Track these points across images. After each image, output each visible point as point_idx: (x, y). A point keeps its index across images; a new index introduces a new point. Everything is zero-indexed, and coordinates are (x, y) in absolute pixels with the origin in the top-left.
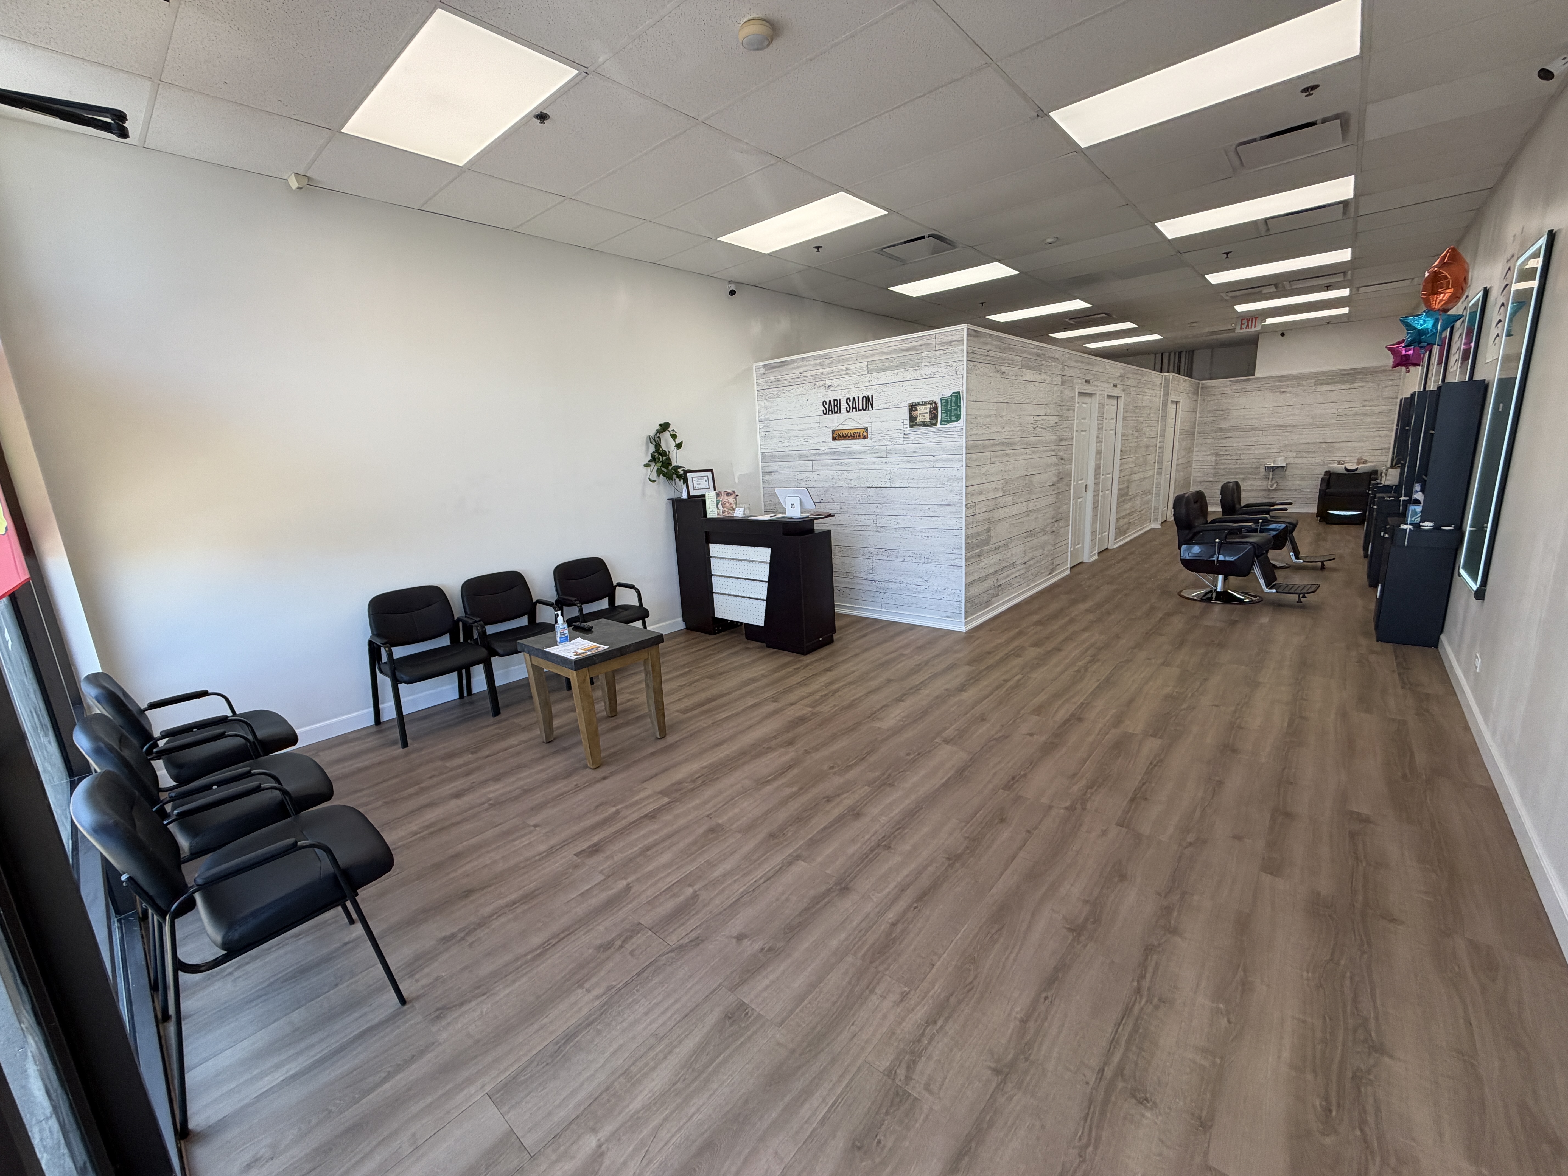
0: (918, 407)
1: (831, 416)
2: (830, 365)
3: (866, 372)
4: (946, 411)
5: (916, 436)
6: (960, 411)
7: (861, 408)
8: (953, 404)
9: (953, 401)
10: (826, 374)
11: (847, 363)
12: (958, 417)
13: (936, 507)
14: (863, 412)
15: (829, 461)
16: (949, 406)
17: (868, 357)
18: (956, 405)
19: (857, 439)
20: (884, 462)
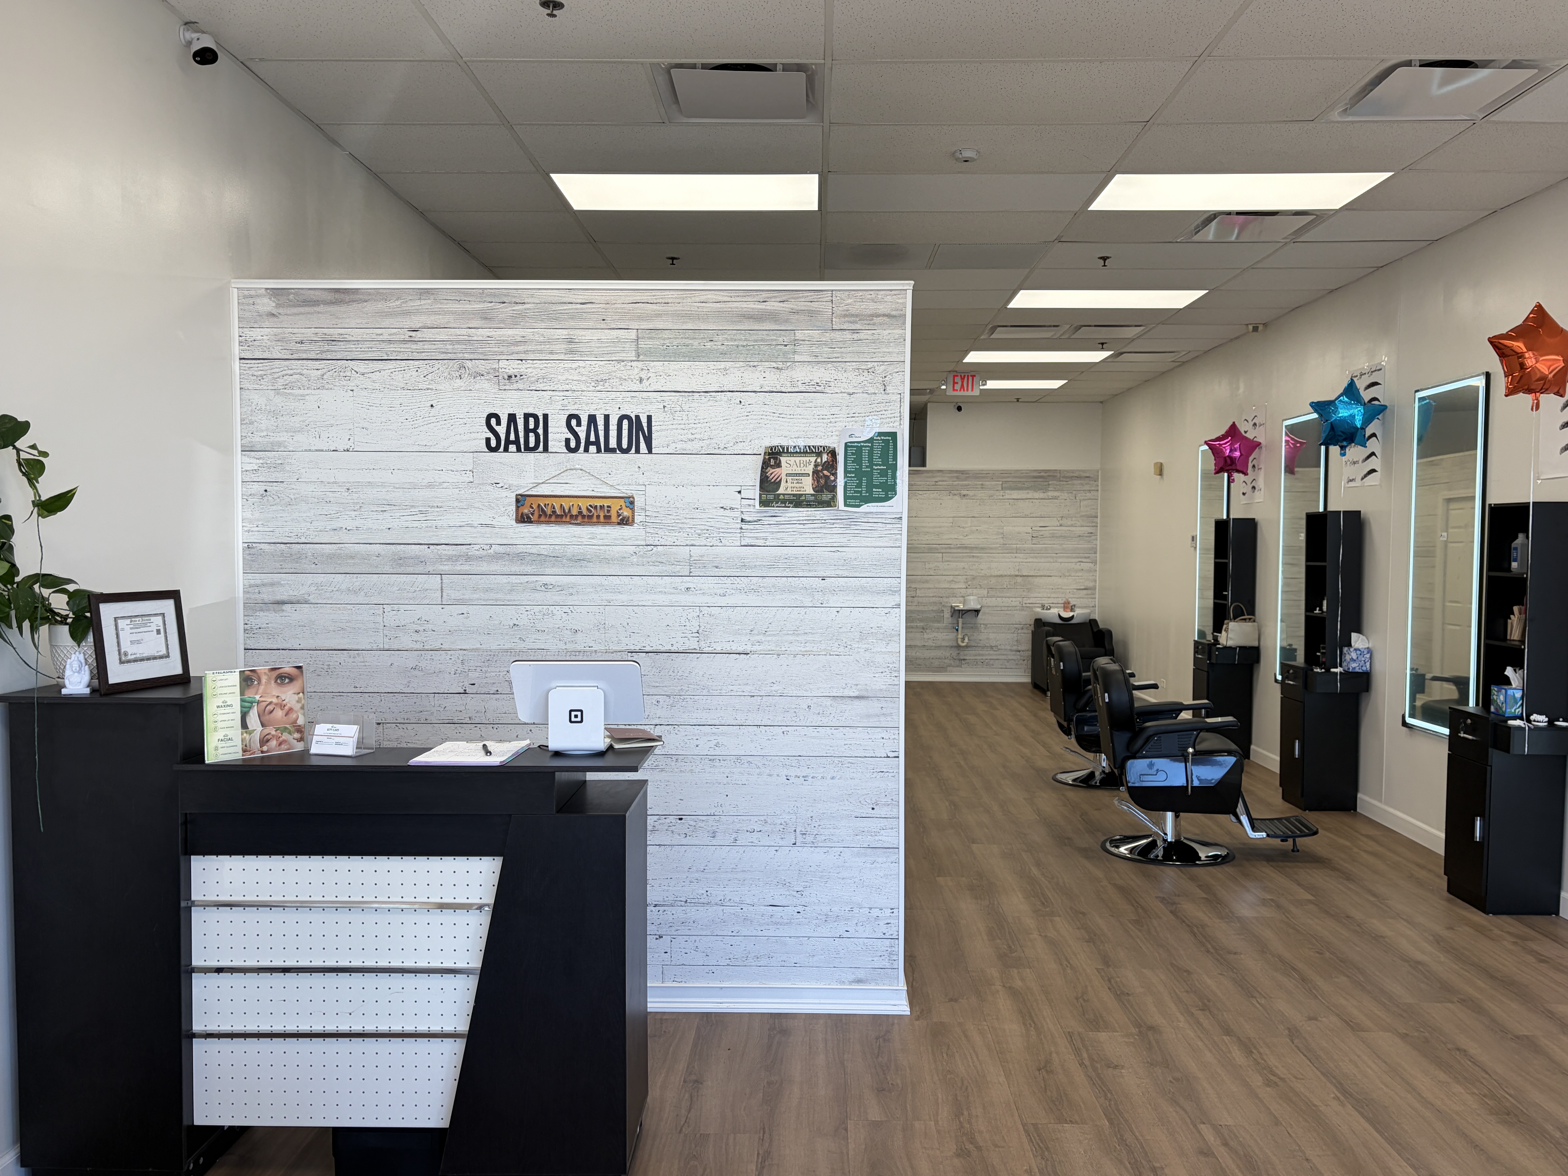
0: (783, 459)
1: (512, 457)
2: (516, 321)
3: (632, 355)
4: (856, 473)
5: (774, 529)
6: (894, 477)
7: (613, 443)
8: (877, 460)
9: (877, 452)
10: (500, 342)
11: (572, 323)
12: (889, 491)
13: (828, 702)
14: (619, 456)
15: (504, 579)
16: (865, 463)
17: (640, 318)
18: (885, 462)
19: (598, 523)
20: (683, 587)
